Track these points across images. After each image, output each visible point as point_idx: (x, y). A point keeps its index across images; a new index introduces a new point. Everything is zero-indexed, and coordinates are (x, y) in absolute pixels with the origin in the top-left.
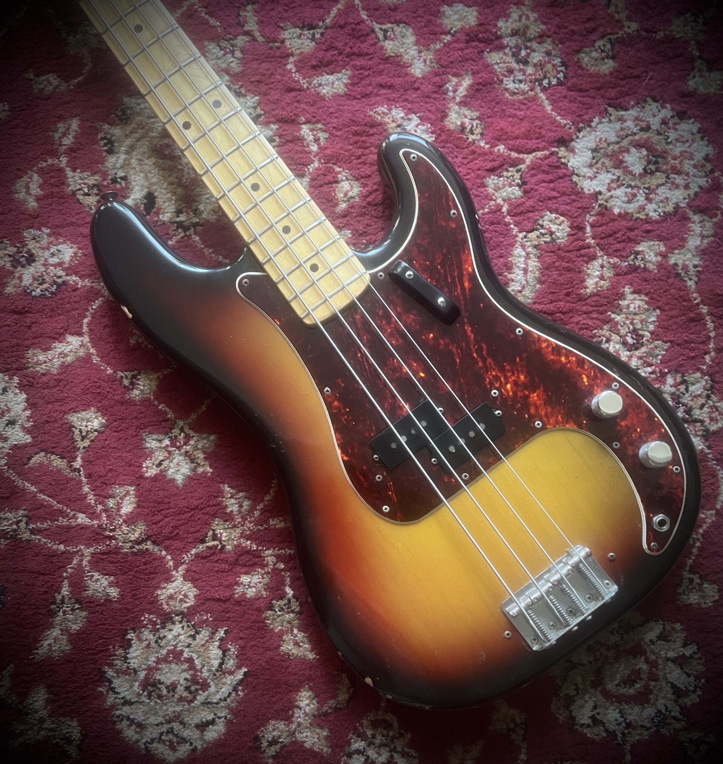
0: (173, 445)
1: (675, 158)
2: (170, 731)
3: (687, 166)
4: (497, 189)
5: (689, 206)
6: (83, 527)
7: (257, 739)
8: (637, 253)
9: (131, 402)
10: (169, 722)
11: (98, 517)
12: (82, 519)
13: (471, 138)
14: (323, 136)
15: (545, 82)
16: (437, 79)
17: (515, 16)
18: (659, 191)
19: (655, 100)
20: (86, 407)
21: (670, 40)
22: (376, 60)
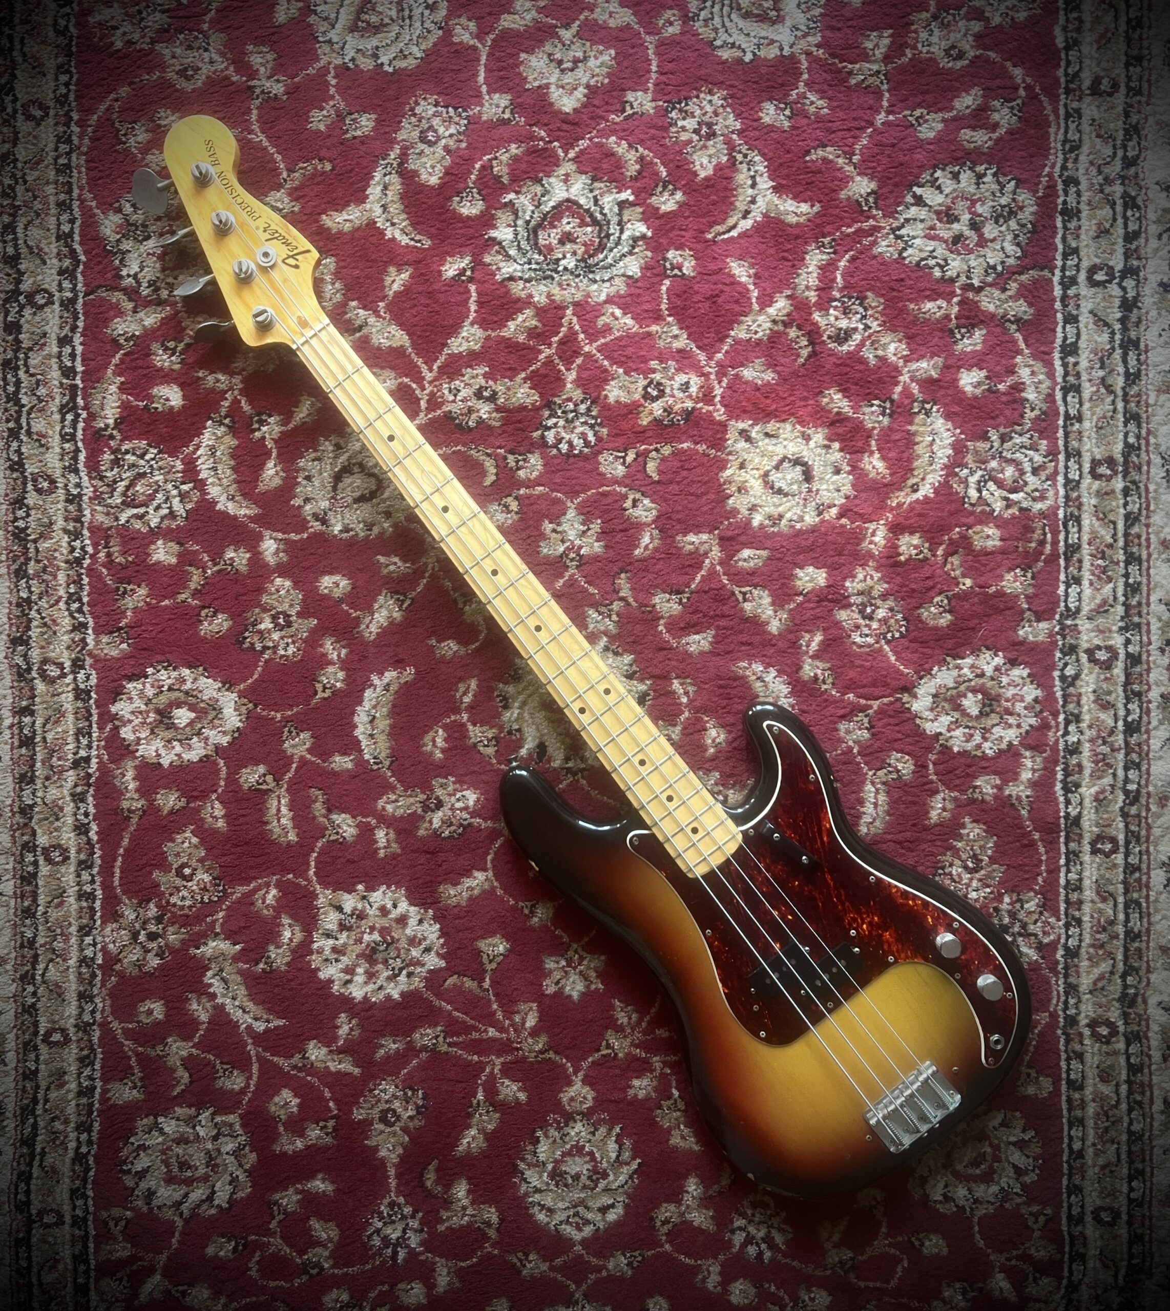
0: (569, 965)
1: (1007, 700)
2: (576, 1214)
3: (1019, 707)
4: (848, 732)
5: (1021, 743)
6: (493, 1040)
7: (652, 1219)
8: (976, 787)
9: (532, 929)
10: (575, 1207)
11: (506, 1031)
12: (492, 1032)
13: (824, 687)
14: (691, 689)
15: (889, 636)
16: (791, 636)
17: (860, 576)
18: (994, 730)
19: (988, 649)
20: (492, 934)
21: (1001, 594)
22: (736, 620)
